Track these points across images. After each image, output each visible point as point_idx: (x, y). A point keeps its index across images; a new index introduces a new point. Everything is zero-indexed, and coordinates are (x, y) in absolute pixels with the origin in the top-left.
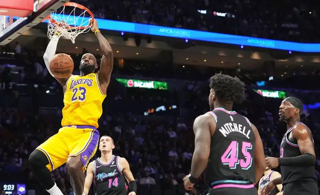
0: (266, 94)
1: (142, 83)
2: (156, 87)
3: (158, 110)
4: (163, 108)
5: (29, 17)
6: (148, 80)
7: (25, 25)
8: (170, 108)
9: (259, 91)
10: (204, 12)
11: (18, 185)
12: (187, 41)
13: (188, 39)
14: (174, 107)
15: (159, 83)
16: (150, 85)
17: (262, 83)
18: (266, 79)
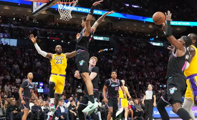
0: (154, 44)
1: (98, 37)
2: (104, 40)
3: (104, 50)
4: (107, 50)
5: (48, 3)
6: (101, 36)
7: (45, 7)
8: (110, 49)
9: (151, 43)
10: (128, 5)
11: (40, 83)
12: (119, 18)
13: (120, 18)
14: (112, 49)
15: (106, 38)
16: (101, 38)
17: (153, 39)
18: (155, 37)
